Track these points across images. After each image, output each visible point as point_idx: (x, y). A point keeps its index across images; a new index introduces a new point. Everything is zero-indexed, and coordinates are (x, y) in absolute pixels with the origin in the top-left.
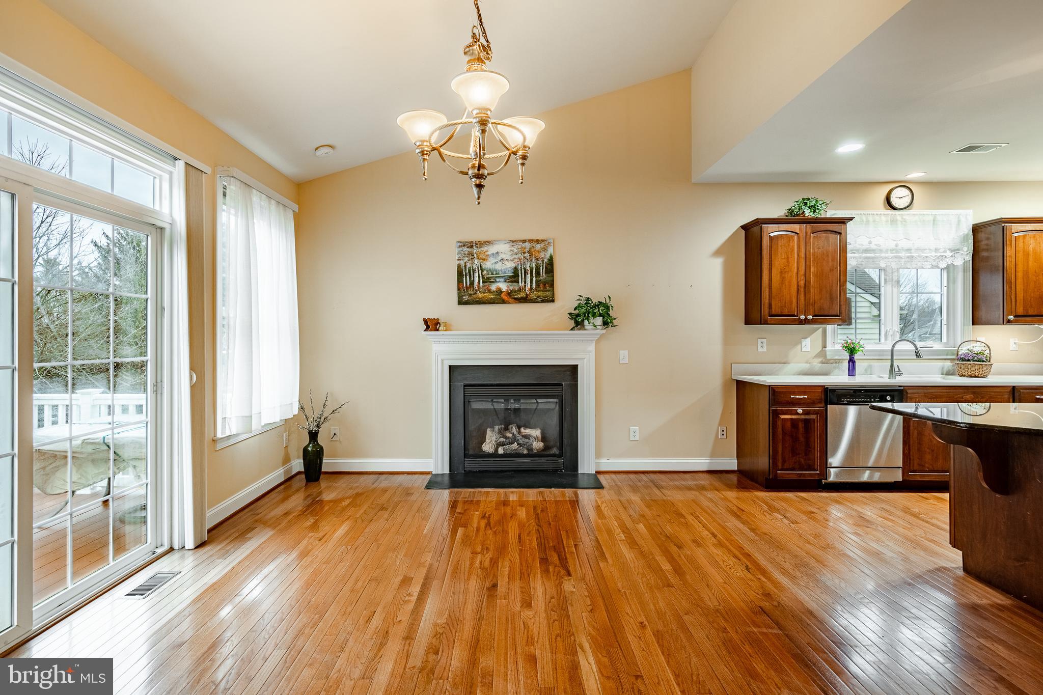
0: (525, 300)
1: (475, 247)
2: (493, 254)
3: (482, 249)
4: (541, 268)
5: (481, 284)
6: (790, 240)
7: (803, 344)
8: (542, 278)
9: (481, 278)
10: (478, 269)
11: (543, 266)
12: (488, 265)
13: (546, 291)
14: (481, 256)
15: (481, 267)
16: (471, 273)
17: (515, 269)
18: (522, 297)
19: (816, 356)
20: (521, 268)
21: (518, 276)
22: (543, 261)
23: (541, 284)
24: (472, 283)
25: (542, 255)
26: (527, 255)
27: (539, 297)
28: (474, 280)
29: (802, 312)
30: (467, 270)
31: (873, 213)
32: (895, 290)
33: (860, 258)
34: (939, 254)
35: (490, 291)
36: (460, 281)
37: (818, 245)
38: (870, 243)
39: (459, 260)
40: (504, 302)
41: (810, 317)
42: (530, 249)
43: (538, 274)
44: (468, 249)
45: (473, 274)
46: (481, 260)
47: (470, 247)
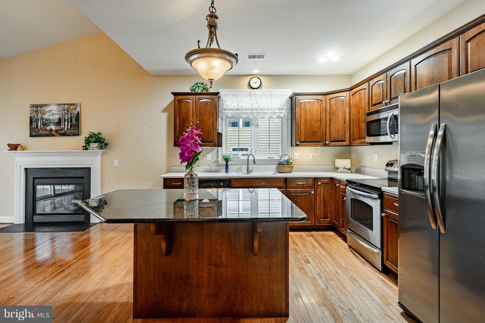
0: (64, 135)
1: (39, 107)
2: (48, 111)
3: (43, 108)
4: (73, 118)
5: (42, 126)
6: (187, 104)
7: (207, 156)
8: (73, 123)
9: (42, 123)
10: (40, 119)
11: (74, 117)
12: (46, 116)
13: (76, 130)
14: (42, 112)
15: (42, 118)
16: (37, 120)
17: (60, 119)
18: (62, 133)
19: (214, 163)
20: (63, 118)
21: (61, 122)
22: (74, 115)
23: (73, 127)
24: (37, 126)
25: (74, 111)
26: (66, 111)
27: (71, 133)
28: (38, 124)
30: (35, 119)
32: (256, 129)
33: (234, 113)
34: (272, 111)
35: (46, 130)
36: (31, 125)
37: (202, 106)
38: (238, 105)
39: (31, 114)
40: (53, 135)
42: (68, 108)
43: (71, 121)
44: (35, 109)
45: (38, 121)
46: (42, 114)
47: (37, 108)
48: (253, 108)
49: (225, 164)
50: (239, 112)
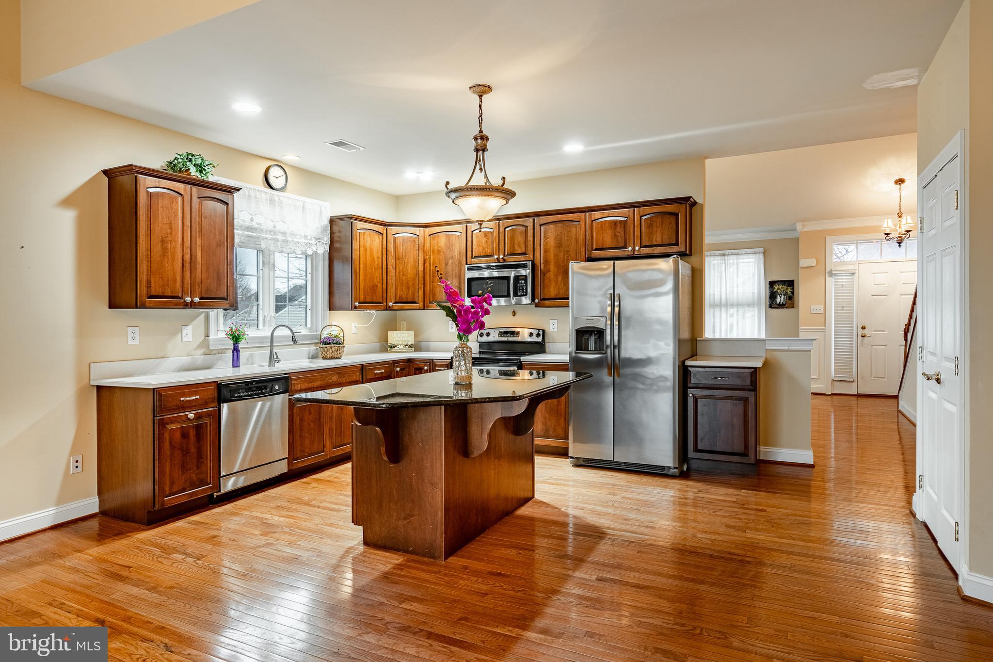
6: (172, 202)
7: (184, 333)
19: (198, 347)
29: (188, 293)
31: (254, 188)
32: (271, 273)
33: (243, 236)
34: (307, 241)
37: (204, 213)
38: (252, 220)
41: (197, 300)
48: (275, 229)
49: (231, 349)
50: (254, 234)
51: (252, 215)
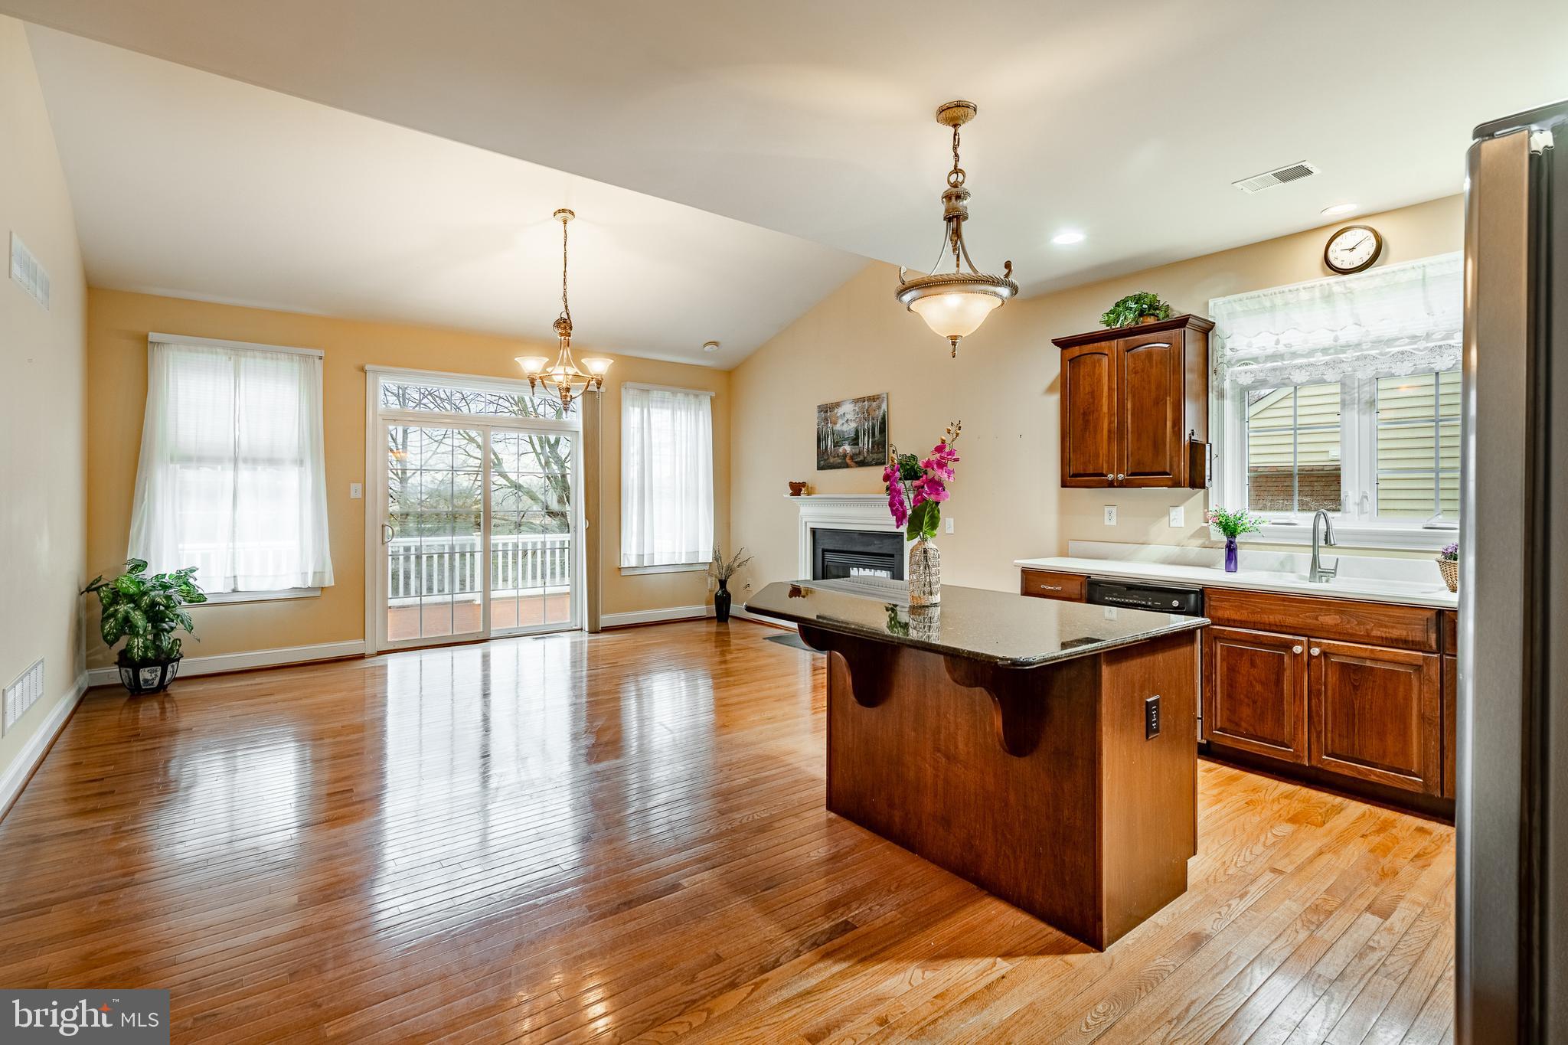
0: (862, 464)
2: (841, 416)
3: (834, 412)
4: (876, 427)
5: (833, 446)
6: (1095, 367)
7: (1173, 515)
9: (833, 441)
10: (831, 433)
11: (877, 425)
12: (838, 427)
13: (880, 453)
14: (833, 419)
15: (833, 430)
16: (826, 436)
17: (857, 431)
18: (861, 460)
19: (1193, 536)
20: (861, 428)
21: (858, 439)
22: (878, 420)
23: (876, 445)
24: (827, 447)
25: (877, 412)
26: (866, 414)
27: (874, 459)
28: (828, 444)
29: (1113, 468)
30: (824, 434)
31: (1281, 290)
32: (1365, 419)
34: (1431, 345)
35: (838, 455)
36: (819, 447)
37: (1134, 368)
38: (1277, 342)
39: (818, 425)
40: (847, 466)
41: (1120, 477)
42: (868, 407)
43: (874, 434)
44: (824, 413)
45: (828, 439)
46: (833, 423)
47: (827, 411)
48: (1338, 343)
49: (1225, 544)
50: (1279, 364)
51: (1277, 334)
